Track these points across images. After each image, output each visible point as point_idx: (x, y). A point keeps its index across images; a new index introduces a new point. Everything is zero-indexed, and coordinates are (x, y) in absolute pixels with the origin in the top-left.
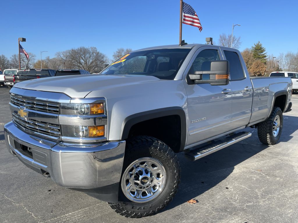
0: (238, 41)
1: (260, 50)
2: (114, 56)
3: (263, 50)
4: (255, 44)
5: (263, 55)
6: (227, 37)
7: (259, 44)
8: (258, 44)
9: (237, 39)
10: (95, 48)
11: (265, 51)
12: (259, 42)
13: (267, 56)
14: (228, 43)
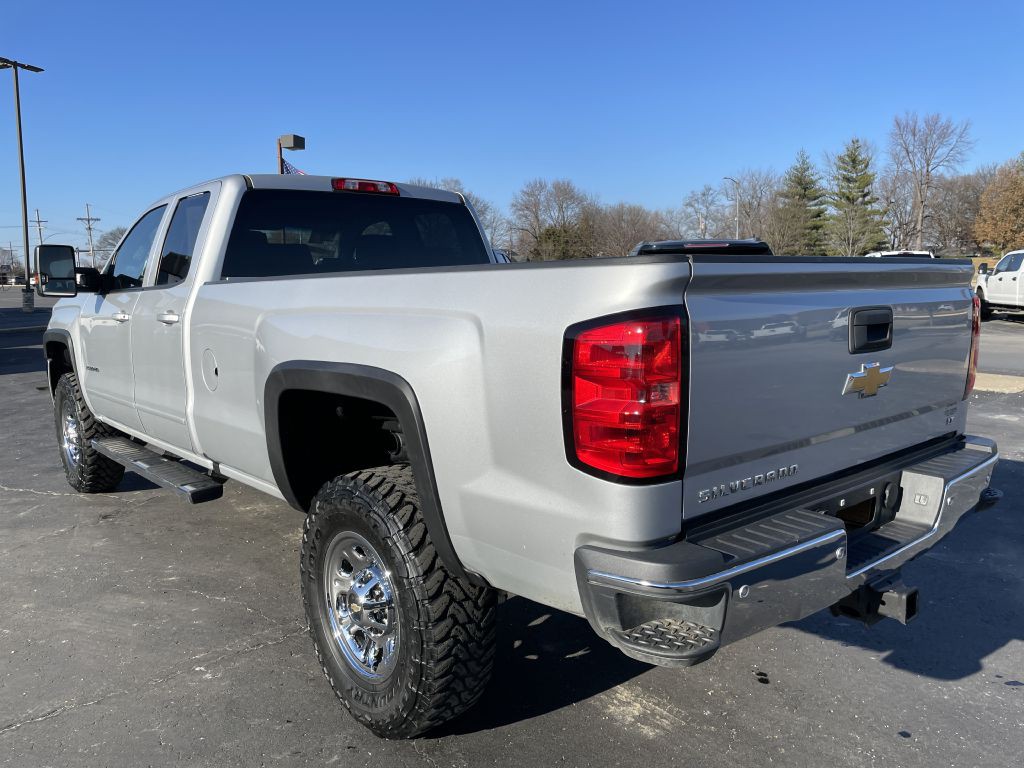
0: (960, 137)
2: (513, 205)
6: (921, 125)
9: (958, 131)
14: (924, 144)
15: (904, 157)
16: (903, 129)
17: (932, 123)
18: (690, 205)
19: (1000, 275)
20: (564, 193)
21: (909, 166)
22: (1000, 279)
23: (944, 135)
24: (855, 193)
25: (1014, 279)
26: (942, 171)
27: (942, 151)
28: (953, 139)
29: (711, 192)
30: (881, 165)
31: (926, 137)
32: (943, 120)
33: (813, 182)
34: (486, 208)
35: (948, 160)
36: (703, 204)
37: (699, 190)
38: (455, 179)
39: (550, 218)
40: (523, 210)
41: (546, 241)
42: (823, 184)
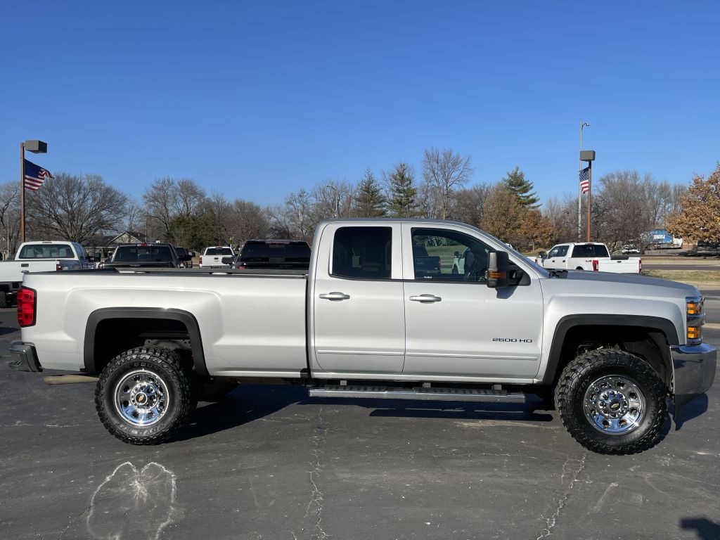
0: (465, 166)
1: (520, 185)
2: (145, 197)
3: (528, 186)
4: (508, 173)
5: (528, 197)
6: (441, 157)
7: (518, 172)
8: (516, 173)
9: (463, 162)
10: (99, 178)
11: (531, 188)
12: (517, 169)
13: (537, 199)
14: (443, 168)
15: (432, 177)
16: (430, 158)
17: (448, 156)
18: (290, 203)
19: (553, 259)
20: (188, 190)
21: (436, 183)
22: (554, 261)
23: (456, 163)
24: (404, 200)
25: (564, 261)
26: (456, 188)
27: (455, 174)
28: (461, 167)
29: (305, 194)
30: (418, 181)
31: (444, 165)
32: (454, 155)
33: (377, 191)
34: (124, 200)
35: (458, 180)
36: (300, 202)
37: (297, 192)
38: (98, 175)
39: (176, 209)
40: (154, 201)
41: (178, 227)
42: (382, 192)
